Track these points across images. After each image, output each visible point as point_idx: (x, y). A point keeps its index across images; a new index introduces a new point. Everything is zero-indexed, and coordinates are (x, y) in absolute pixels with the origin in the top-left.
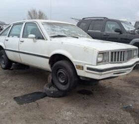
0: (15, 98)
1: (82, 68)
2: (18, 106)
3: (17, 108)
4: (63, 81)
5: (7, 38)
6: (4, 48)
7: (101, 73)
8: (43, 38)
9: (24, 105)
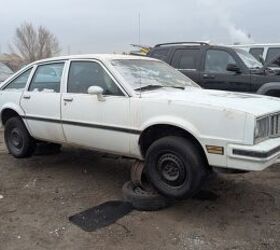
0: (71, 219)
1: (221, 151)
2: (87, 235)
3: (89, 240)
4: (174, 178)
5: (27, 94)
6: (21, 113)
7: (265, 159)
8: (120, 93)
9: (99, 232)
